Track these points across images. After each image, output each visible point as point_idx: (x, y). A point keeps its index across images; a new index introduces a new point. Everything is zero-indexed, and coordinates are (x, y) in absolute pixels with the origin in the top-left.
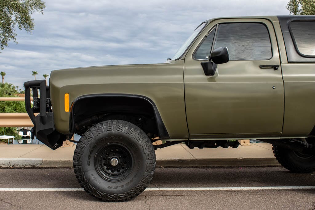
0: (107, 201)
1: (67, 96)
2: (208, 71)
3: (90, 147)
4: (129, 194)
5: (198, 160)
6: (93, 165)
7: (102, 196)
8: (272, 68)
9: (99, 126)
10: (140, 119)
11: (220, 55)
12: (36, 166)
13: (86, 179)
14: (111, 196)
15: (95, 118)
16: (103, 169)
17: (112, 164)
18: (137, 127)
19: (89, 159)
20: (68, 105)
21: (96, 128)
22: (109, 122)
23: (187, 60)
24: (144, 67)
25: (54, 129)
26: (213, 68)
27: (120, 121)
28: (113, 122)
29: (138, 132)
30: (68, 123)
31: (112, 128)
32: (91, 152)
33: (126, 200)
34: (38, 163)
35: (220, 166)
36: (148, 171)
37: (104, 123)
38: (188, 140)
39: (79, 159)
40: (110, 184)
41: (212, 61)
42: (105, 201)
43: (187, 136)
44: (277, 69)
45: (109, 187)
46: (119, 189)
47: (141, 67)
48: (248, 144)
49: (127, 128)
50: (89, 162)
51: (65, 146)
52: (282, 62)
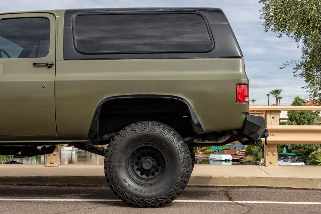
5: (59, 178)
8: (46, 66)
44: (50, 67)
52: (58, 59)
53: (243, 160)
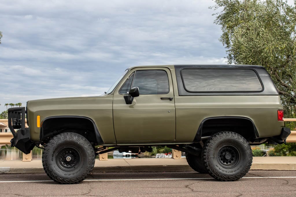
0: (64, 184)
1: (38, 117)
2: (128, 101)
3: (53, 149)
4: (78, 179)
5: (132, 167)
6: (55, 161)
7: (61, 180)
8: (169, 99)
9: (59, 136)
10: (86, 133)
11: (134, 91)
12: (5, 173)
13: (51, 169)
14: (67, 180)
15: (55, 132)
16: (61, 164)
17: (67, 160)
18: (83, 137)
19: (53, 157)
20: (39, 123)
21: (57, 138)
22: (65, 133)
23: (115, 94)
24: (88, 99)
25: (30, 138)
26: (131, 99)
27: (73, 133)
28: (68, 134)
29: (84, 139)
30: (39, 134)
31: (68, 137)
32: (54, 152)
33: (76, 183)
34: (7, 171)
35: (149, 171)
36: (90, 164)
37: (62, 134)
38: (116, 145)
39: (46, 157)
40: (66, 173)
41: (130, 95)
42: (62, 183)
43: (115, 142)
44: (171, 100)
45: (65, 175)
46: (72, 176)
47: (86, 99)
48: (179, 158)
49: (77, 137)
50: (53, 159)
51: (25, 161)
52: (175, 95)
53: (141, 155)
